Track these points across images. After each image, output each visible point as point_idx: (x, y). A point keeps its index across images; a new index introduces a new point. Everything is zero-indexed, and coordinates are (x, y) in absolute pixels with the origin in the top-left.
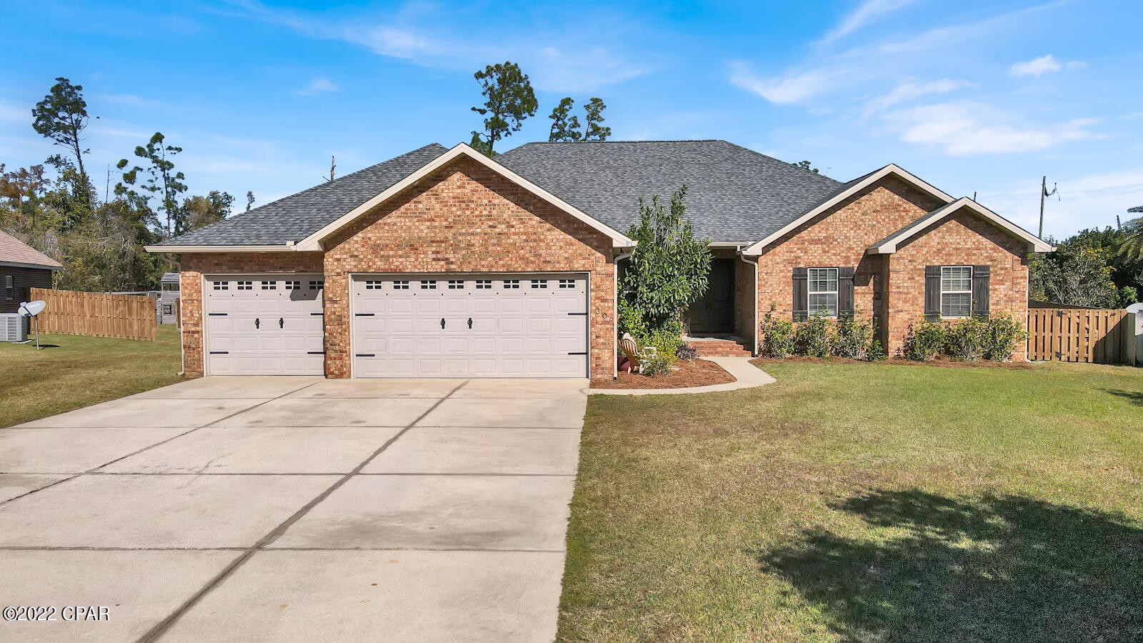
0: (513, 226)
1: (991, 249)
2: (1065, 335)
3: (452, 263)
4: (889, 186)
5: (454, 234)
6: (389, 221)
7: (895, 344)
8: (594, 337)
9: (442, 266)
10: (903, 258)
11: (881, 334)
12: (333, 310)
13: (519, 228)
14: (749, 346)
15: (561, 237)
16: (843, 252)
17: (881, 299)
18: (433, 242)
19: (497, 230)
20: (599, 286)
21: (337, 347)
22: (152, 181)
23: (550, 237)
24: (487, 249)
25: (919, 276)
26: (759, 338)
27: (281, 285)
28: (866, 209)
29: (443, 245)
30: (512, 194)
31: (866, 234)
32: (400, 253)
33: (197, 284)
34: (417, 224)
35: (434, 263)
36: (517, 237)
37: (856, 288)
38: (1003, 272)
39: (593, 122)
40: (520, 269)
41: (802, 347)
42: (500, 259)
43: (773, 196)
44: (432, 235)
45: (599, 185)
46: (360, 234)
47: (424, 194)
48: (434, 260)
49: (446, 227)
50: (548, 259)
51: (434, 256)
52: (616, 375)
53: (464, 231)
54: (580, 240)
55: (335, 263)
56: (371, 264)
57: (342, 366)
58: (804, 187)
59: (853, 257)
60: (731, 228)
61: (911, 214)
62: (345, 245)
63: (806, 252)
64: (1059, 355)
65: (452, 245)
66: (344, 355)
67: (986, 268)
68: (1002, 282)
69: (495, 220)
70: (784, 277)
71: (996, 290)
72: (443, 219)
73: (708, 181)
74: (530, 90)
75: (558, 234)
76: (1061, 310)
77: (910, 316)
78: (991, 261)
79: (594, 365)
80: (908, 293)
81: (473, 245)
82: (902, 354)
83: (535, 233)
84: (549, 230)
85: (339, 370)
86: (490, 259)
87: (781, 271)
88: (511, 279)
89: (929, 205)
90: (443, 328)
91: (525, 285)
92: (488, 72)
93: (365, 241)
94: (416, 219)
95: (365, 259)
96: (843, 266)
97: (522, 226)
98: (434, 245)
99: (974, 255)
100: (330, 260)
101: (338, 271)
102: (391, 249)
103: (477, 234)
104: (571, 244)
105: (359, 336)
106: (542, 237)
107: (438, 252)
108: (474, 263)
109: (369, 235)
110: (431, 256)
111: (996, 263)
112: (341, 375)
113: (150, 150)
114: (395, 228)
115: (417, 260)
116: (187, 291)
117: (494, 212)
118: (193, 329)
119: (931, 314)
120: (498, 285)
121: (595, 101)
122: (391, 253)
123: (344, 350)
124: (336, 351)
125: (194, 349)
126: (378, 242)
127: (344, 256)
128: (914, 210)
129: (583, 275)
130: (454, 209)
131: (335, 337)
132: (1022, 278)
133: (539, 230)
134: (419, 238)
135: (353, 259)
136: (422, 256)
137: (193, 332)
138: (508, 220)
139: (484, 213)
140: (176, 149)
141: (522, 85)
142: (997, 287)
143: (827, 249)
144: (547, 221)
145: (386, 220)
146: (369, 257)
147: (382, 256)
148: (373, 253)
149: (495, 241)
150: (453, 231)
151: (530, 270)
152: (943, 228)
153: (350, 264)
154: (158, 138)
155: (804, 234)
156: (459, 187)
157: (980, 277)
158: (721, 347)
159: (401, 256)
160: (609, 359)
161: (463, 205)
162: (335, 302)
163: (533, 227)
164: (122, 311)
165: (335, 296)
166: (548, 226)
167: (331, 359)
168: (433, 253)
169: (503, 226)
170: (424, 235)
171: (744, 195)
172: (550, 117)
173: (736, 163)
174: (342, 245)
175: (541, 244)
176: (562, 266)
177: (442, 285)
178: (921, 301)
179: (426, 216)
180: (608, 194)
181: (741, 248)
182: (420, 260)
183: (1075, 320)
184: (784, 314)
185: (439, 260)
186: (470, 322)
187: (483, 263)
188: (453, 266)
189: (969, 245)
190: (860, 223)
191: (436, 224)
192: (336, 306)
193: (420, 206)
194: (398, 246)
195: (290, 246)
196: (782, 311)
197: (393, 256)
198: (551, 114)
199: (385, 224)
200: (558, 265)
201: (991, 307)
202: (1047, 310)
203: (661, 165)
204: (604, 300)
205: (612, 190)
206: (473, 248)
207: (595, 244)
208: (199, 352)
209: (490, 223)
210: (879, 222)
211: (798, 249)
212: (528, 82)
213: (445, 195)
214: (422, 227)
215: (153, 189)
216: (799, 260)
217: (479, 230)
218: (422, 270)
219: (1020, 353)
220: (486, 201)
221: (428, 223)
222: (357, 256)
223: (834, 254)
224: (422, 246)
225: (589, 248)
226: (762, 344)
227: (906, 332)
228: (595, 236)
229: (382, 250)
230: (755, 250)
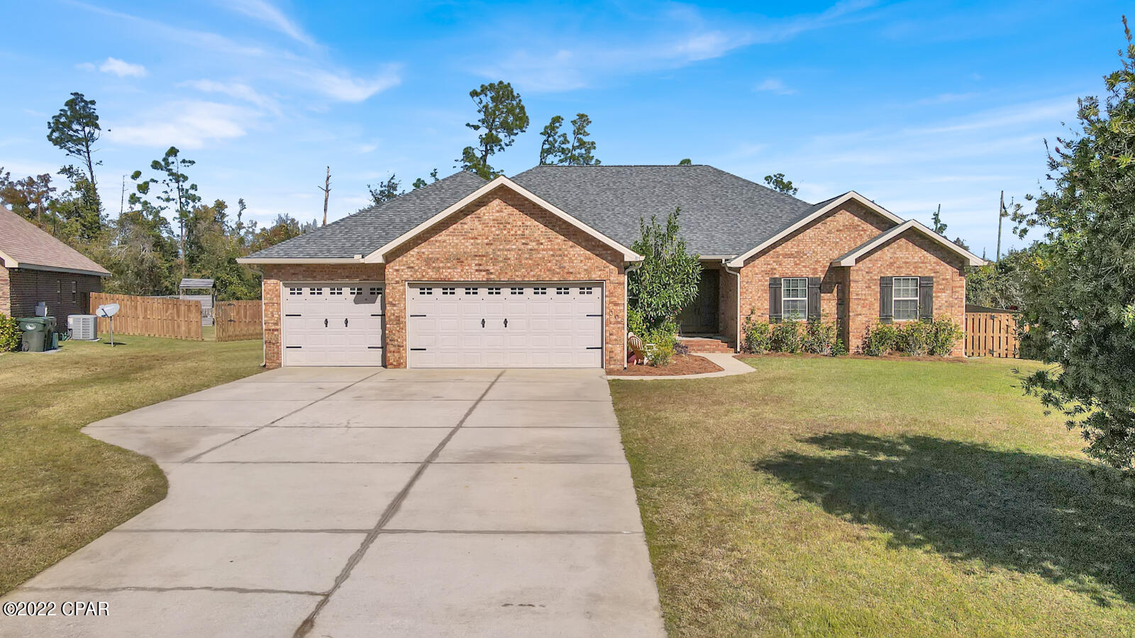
0: (542, 244)
1: (934, 263)
2: (996, 335)
3: (491, 273)
4: (850, 209)
5: (494, 250)
6: (440, 238)
7: (855, 342)
8: (608, 334)
9: (483, 276)
10: (862, 270)
11: (843, 334)
12: (392, 312)
13: (547, 245)
14: (732, 344)
15: (582, 252)
16: (811, 264)
17: (843, 304)
18: (476, 256)
19: (529, 247)
20: (612, 293)
21: (396, 342)
22: (166, 192)
23: (572, 253)
24: (520, 262)
25: (875, 285)
26: (741, 337)
27: (346, 291)
28: (830, 228)
29: (485, 259)
30: (541, 217)
31: (831, 250)
32: (449, 265)
33: (277, 290)
34: (463, 241)
35: (477, 273)
36: (545, 252)
37: (822, 295)
38: (944, 282)
39: (579, 136)
40: (547, 279)
41: (777, 344)
42: (531, 271)
43: (752, 216)
44: (476, 250)
45: (601, 204)
46: (416, 250)
47: (469, 217)
48: (477, 270)
49: (487, 244)
50: (571, 271)
51: (477, 268)
52: (626, 366)
53: (501, 247)
54: (597, 255)
55: (395, 273)
56: (424, 274)
57: (399, 358)
58: (778, 208)
59: (820, 269)
60: (716, 243)
61: (868, 233)
62: (403, 259)
63: (780, 264)
64: (992, 352)
65: (491, 259)
66: (401, 349)
67: (930, 279)
68: (943, 291)
69: (527, 238)
70: (763, 285)
71: (938, 297)
72: (484, 237)
73: (696, 202)
74: (522, 108)
75: (579, 250)
76: (993, 314)
77: (867, 319)
78: (934, 273)
79: (608, 358)
80: (866, 299)
81: (509, 259)
82: (860, 351)
83: (560, 250)
84: (571, 247)
85: (397, 361)
86: (523, 270)
87: (760, 281)
88: (540, 287)
89: (883, 225)
90: (483, 327)
91: (552, 291)
92: (482, 91)
93: (420, 255)
94: (462, 237)
95: (420, 270)
96: (811, 276)
97: (549, 243)
98: (477, 258)
99: (921, 267)
100: (390, 270)
101: (397, 279)
102: (442, 262)
103: (512, 250)
104: (590, 259)
105: (413, 334)
106: (566, 252)
107: (480, 265)
108: (510, 274)
109: (423, 250)
110: (475, 268)
111: (938, 274)
112: (398, 366)
113: (166, 164)
114: (445, 244)
115: (462, 271)
116: (268, 296)
117: (527, 232)
118: (273, 327)
119: (885, 318)
120: (529, 292)
121: (581, 116)
122: (441, 265)
123: (401, 345)
124: (395, 346)
125: (274, 344)
126: (430, 256)
127: (402, 267)
128: (871, 230)
129: (600, 284)
130: (494, 229)
131: (394, 335)
132: (960, 287)
133: (564, 247)
134: (465, 253)
135: (409, 270)
136: (467, 268)
137: (273, 330)
138: (538, 238)
139: (519, 232)
140: (190, 162)
141: (514, 103)
142: (939, 294)
143: (798, 262)
144: (570, 239)
145: (438, 238)
146: (423, 268)
147: (434, 268)
148: (426, 265)
149: (527, 256)
150: (493, 247)
151: (556, 279)
152: (894, 245)
153: (407, 274)
154: (173, 152)
155: (779, 249)
156: (498, 212)
157: (925, 286)
158: (708, 345)
159: (449, 268)
160: (621, 352)
161: (501, 226)
162: (394, 305)
163: (558, 244)
164: (171, 313)
165: (394, 300)
166: (571, 243)
167: (390, 352)
168: (476, 265)
169: (534, 244)
170: (469, 250)
171: (727, 215)
172: (541, 134)
173: (720, 185)
174: (400, 258)
175: (565, 258)
176: (582, 276)
177: (483, 292)
178: (877, 306)
179: (470, 235)
180: (610, 213)
181: (726, 260)
182: (465, 271)
183: (1004, 323)
184: (762, 318)
185: (481, 271)
186: (506, 322)
187: (517, 273)
188: (492, 276)
189: (916, 259)
190: (827, 240)
191: (479, 241)
192: (395, 308)
193: (466, 226)
194: (447, 259)
195: (358, 259)
196: (760, 314)
197: (443, 268)
198: (543, 131)
199: (436, 241)
200: (578, 276)
201: (935, 311)
202: (981, 314)
204: (616, 304)
205: (613, 210)
206: (509, 262)
207: (609, 258)
208: (278, 347)
209: (523, 241)
210: (841, 240)
211: (774, 262)
212: (520, 100)
213: (486, 218)
214: (467, 244)
215: (168, 200)
216: (775, 271)
217: (514, 247)
218: (467, 280)
219: (958, 348)
220: (520, 223)
221: (472, 241)
222: (412, 268)
223: (804, 267)
224: (467, 259)
225: (604, 262)
226: (743, 343)
227: (864, 332)
228: (609, 252)
229: (434, 262)
230: (737, 262)
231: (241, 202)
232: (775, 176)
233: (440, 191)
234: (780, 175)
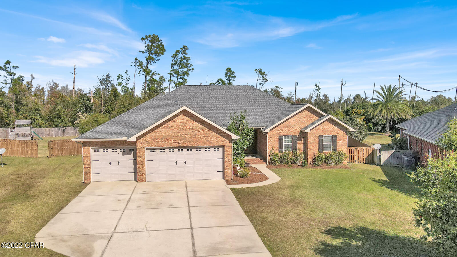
0: (200, 132)
1: (337, 130)
2: (357, 155)
3: (180, 144)
4: (307, 110)
5: (181, 134)
6: (159, 130)
7: (310, 160)
8: (225, 166)
9: (177, 145)
10: (312, 133)
11: (306, 158)
12: (140, 160)
13: (202, 132)
14: (265, 160)
15: (215, 135)
16: (294, 130)
17: (305, 145)
18: (174, 137)
19: (195, 133)
20: (227, 150)
21: (141, 172)
22: (5, 80)
23: (211, 135)
24: (191, 139)
25: (317, 138)
26: (268, 158)
27: (118, 150)
28: (301, 117)
29: (177, 138)
30: (199, 121)
31: (301, 125)
32: (163, 140)
33: (89, 151)
34: (168, 131)
35: (174, 144)
36: (201, 135)
37: (298, 142)
38: (340, 137)
39: (184, 55)
40: (202, 145)
41: (282, 161)
42: (196, 142)
43: (269, 109)
44: (173, 135)
45: (212, 103)
46: (149, 135)
47: (170, 121)
48: (174, 143)
49: (178, 132)
50: (211, 142)
51: (174, 141)
52: (232, 178)
53: (184, 133)
54: (221, 136)
55: (140, 144)
56: (153, 144)
57: (143, 178)
58: (279, 105)
59: (297, 132)
60: (258, 121)
61: (314, 119)
62: (144, 138)
63: (283, 131)
64: (356, 161)
65: (180, 138)
66: (144, 174)
67: (336, 136)
68: (340, 140)
69: (194, 130)
70: (276, 139)
71: (338, 142)
72: (177, 129)
73: (248, 102)
74: (163, 46)
75: (214, 134)
76: (356, 147)
77: (314, 151)
78: (337, 134)
79: (225, 175)
80: (314, 144)
81: (187, 138)
82: (312, 163)
83: (207, 134)
84: (211, 133)
85: (142, 179)
86: (192, 142)
87: (275, 137)
88: (199, 148)
89: (319, 116)
90: (176, 164)
91: (203, 150)
92: (146, 38)
93: (151, 137)
94: (168, 130)
95: (151, 143)
96: (294, 135)
97: (203, 132)
98: (174, 138)
99: (333, 132)
100: (139, 143)
101: (141, 147)
102: (160, 139)
103: (188, 134)
104: (218, 137)
105: (148, 168)
106: (209, 135)
107: (175, 140)
108: (187, 144)
109: (152, 135)
110: (173, 141)
111: (339, 134)
112: (142, 181)
113: (5, 68)
114: (161, 132)
115: (168, 143)
116: (85, 153)
117: (194, 127)
118: (88, 166)
119: (320, 151)
120: (194, 150)
121: (185, 47)
122: (160, 141)
123: (143, 173)
124: (141, 173)
125: (88, 173)
126: (155, 137)
127: (144, 142)
128: (316, 118)
129: (222, 147)
130: (181, 126)
131: (141, 169)
132: (346, 139)
133: (208, 133)
134: (169, 136)
135: (146, 143)
136: (170, 142)
137: (87, 167)
138: (198, 130)
139: (191, 127)
140: (16, 67)
141: (159, 43)
142: (339, 142)
143: (289, 130)
144: (211, 130)
145: (158, 130)
146: (152, 142)
147: (156, 142)
148: (153, 141)
149: (194, 137)
150: (180, 133)
151: (205, 145)
152: (324, 124)
153: (146, 145)
154: (8, 62)
155: (282, 125)
156: (182, 119)
157: (334, 139)
158: (255, 161)
159: (163, 142)
160: (230, 173)
161: (184, 125)
162: (141, 157)
163: (206, 132)
164: (24, 146)
165: (140, 155)
166: (211, 131)
167: (139, 176)
168: (174, 140)
169: (197, 132)
170: (170, 135)
171: (260, 108)
172: (172, 57)
174: (143, 138)
175: (209, 137)
176: (215, 144)
177: (176, 151)
178: (317, 146)
179: (171, 129)
180: (215, 107)
181: (262, 129)
182: (169, 143)
183: (360, 151)
184: (276, 151)
185: (176, 143)
186: (185, 162)
187: (190, 143)
188: (180, 145)
189: (331, 129)
190: (299, 121)
191: (175, 131)
192: (141, 158)
193: (169, 125)
194: (162, 138)
195: (125, 138)
196: (275, 149)
197: (160, 142)
198: (172, 56)
199: (157, 131)
200: (214, 144)
201: (337, 148)
202: (352, 147)
203: (231, 96)
204: (229, 155)
205: (216, 106)
206: (187, 139)
207: (226, 137)
208: (89, 174)
209: (193, 131)
210: (305, 121)
211: (280, 130)
212: (162, 42)
213: (178, 122)
214: (170, 132)
215: (6, 84)
216: (281, 133)
217: (189, 133)
218: (170, 146)
219: (346, 162)
220: (191, 124)
221: (172, 131)
222: (148, 142)
223: (291, 131)
224: (170, 138)
225: (224, 138)
226: (269, 160)
227: (313, 156)
228: (226, 135)
229: (156, 140)
230: (267, 130)
231: (32, 76)
232: (259, 69)
233: (152, 104)
234: (261, 69)
